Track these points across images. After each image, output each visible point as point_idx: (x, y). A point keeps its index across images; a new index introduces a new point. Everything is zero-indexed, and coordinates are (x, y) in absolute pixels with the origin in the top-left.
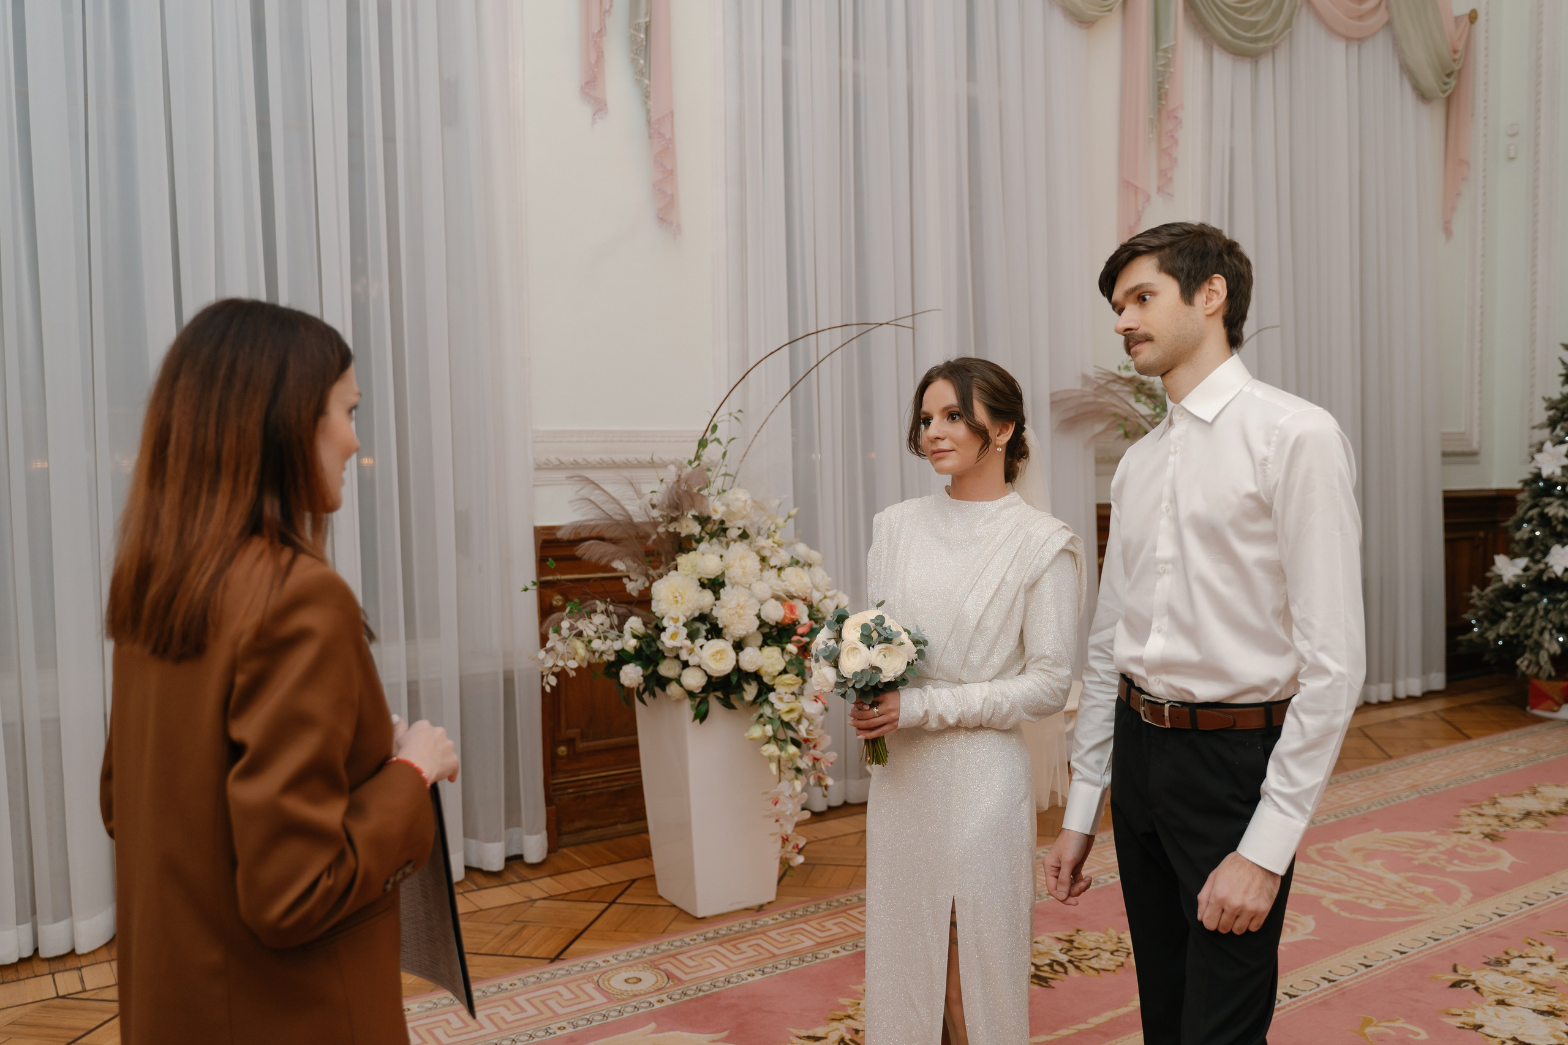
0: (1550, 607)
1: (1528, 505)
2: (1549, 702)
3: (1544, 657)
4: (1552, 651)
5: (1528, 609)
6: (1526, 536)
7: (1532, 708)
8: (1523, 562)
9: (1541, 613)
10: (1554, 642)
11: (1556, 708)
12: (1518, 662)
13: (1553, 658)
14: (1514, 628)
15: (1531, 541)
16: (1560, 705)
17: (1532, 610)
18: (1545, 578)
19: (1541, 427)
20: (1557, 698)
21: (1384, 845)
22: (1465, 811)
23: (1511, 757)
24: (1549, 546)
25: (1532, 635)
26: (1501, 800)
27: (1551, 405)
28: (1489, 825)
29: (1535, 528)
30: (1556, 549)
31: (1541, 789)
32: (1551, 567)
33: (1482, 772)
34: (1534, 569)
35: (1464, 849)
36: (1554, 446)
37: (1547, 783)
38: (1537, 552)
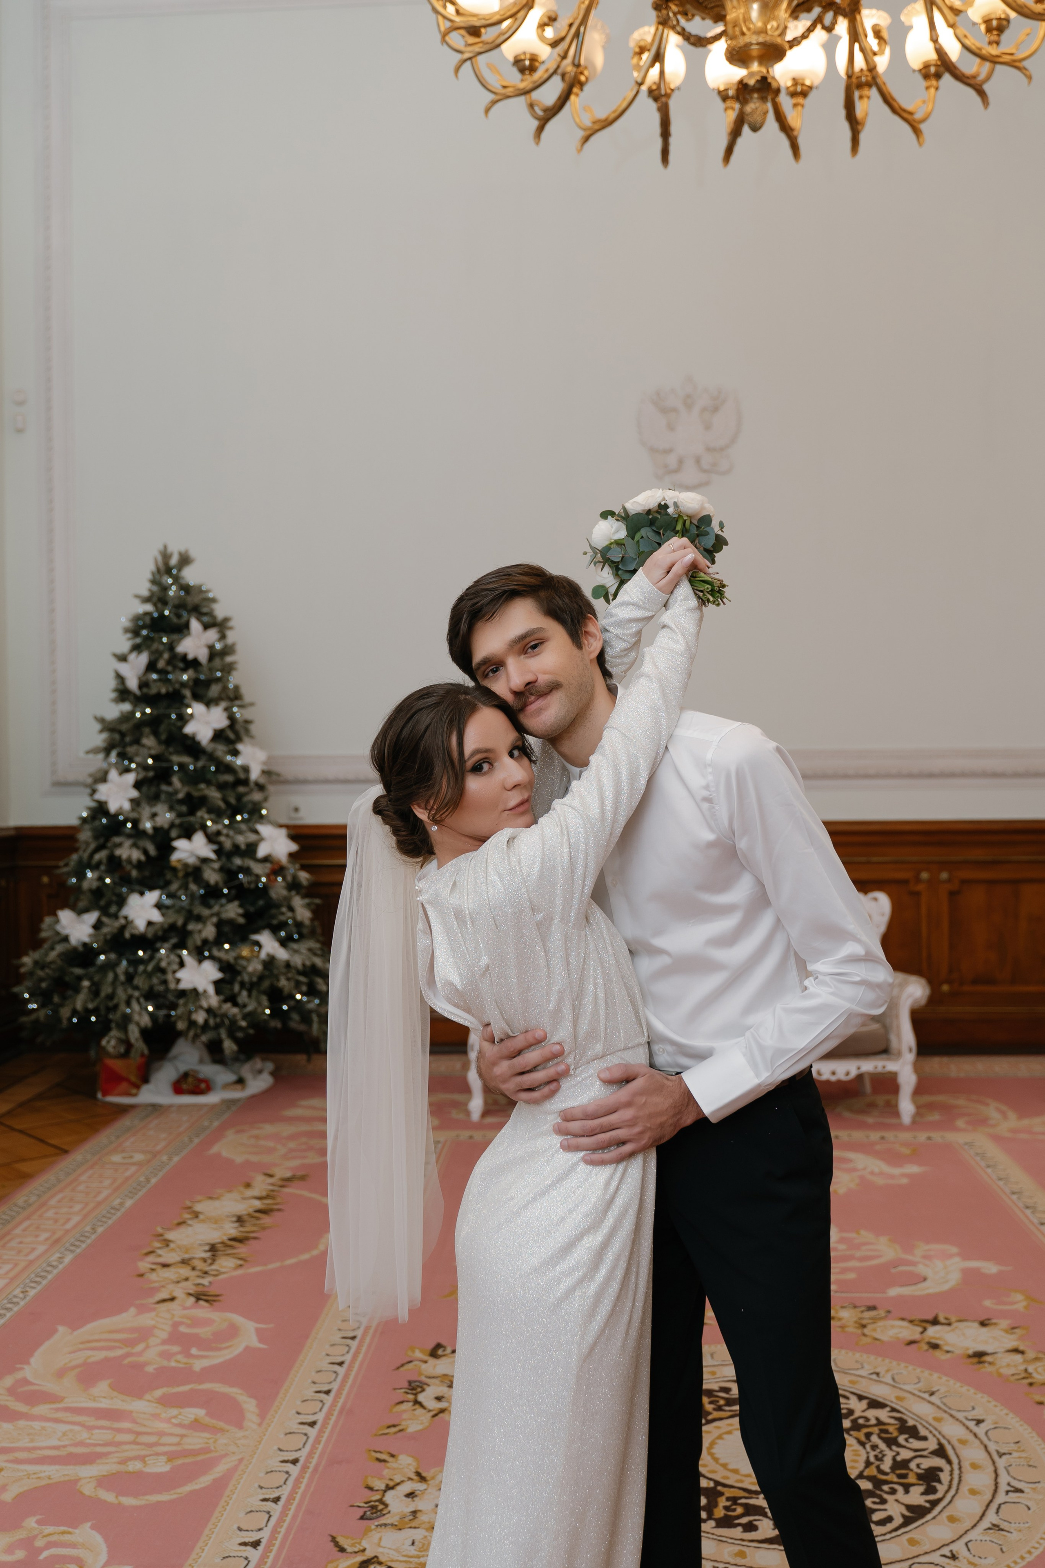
0: (131, 970)
1: (93, 846)
2: (125, 1085)
3: (134, 1033)
4: (143, 1024)
5: (105, 975)
6: (95, 885)
7: (103, 1096)
8: (92, 917)
9: (122, 978)
10: (144, 1013)
11: (135, 1091)
12: (104, 1042)
14: (92, 1001)
15: (98, 893)
16: (139, 1087)
18: (127, 935)
19: (95, 751)
20: (135, 1079)
21: (90, 1353)
22: (144, 1265)
23: (133, 1169)
24: (125, 895)
25: (116, 1007)
26: (170, 1236)
27: (108, 727)
28: (187, 1279)
29: (104, 875)
30: (134, 900)
31: (198, 1207)
32: (132, 922)
33: (118, 1201)
34: (111, 926)
35: (189, 1326)
36: (121, 774)
37: (199, 1198)
38: (109, 904)
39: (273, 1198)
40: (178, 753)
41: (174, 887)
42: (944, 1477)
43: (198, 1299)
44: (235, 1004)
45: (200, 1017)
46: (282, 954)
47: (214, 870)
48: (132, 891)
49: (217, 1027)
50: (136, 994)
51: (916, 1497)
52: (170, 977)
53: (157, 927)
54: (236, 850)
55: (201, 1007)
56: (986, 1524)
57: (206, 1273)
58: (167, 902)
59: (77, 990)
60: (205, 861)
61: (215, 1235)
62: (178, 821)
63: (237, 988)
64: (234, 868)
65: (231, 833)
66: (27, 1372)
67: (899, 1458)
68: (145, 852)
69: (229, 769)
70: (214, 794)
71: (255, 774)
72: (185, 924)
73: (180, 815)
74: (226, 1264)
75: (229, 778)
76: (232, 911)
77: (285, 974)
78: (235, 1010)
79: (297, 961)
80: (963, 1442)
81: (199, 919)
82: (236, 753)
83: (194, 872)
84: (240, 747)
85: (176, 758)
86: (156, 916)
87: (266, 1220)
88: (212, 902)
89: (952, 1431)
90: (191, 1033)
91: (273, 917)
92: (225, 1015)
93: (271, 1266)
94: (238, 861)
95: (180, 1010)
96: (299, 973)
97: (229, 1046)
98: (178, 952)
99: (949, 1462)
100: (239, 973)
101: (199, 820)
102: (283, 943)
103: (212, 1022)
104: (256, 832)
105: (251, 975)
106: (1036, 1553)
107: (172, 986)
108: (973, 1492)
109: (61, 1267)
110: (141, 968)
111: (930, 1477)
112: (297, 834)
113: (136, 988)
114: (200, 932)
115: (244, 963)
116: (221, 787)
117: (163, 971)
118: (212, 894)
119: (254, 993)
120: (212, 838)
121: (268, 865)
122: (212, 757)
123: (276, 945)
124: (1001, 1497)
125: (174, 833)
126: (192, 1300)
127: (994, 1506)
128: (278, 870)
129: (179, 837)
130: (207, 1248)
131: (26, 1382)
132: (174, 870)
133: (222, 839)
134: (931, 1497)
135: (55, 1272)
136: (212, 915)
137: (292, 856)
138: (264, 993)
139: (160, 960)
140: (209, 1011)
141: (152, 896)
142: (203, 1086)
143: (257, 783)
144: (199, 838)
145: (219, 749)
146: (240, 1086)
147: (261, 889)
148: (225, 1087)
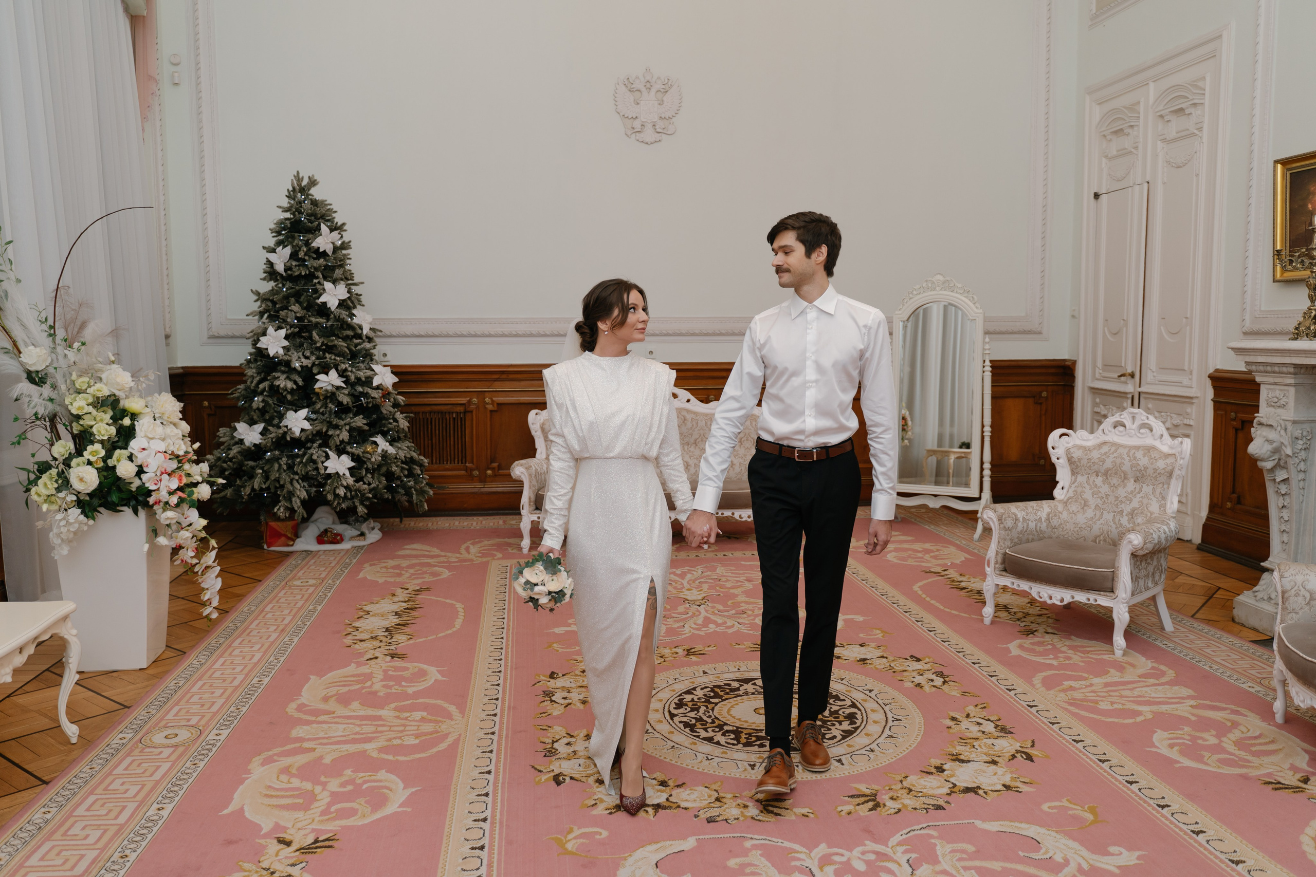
0: (291, 462)
1: (257, 379)
2: (283, 539)
3: (296, 503)
4: (301, 497)
5: (272, 466)
6: (261, 405)
7: (268, 547)
8: (260, 427)
9: (285, 467)
10: (302, 490)
11: (291, 543)
12: (275, 510)
13: (304, 503)
14: (264, 483)
15: (263, 411)
16: (294, 541)
17: (276, 466)
18: (288, 439)
19: (252, 314)
20: (289, 535)
21: (338, 688)
22: (348, 640)
23: (311, 589)
24: (283, 412)
25: (282, 487)
26: (357, 624)
27: (262, 298)
28: (380, 647)
29: (266, 399)
30: (290, 414)
31: (367, 608)
32: (291, 429)
33: (311, 607)
34: (274, 433)
35: (393, 671)
36: (276, 331)
37: (364, 603)
38: (272, 418)
39: (413, 601)
40: (313, 315)
41: (318, 406)
42: (859, 716)
43: (393, 658)
44: (364, 483)
45: (341, 492)
46: (391, 450)
47: (344, 394)
48: (288, 409)
49: (352, 498)
50: (297, 477)
51: (846, 726)
52: (320, 465)
53: (308, 433)
54: (359, 381)
55: (342, 485)
56: (885, 735)
57: (390, 643)
58: (313, 416)
59: (252, 477)
60: (338, 388)
61: (387, 624)
62: (317, 363)
63: (364, 472)
64: (356, 394)
65: (354, 370)
66: (303, 700)
67: (832, 710)
68: (295, 382)
69: (350, 327)
70: (340, 344)
71: (366, 331)
72: (327, 431)
73: (318, 358)
74: (400, 638)
75: (350, 333)
76: (359, 421)
77: (395, 463)
78: (366, 486)
79: (402, 454)
80: (865, 701)
81: (336, 427)
82: (352, 315)
83: (331, 396)
84: (354, 311)
85: (313, 319)
86: (307, 425)
87: (414, 613)
88: (343, 416)
89: (858, 696)
90: (336, 502)
91: (384, 426)
92: (359, 490)
93: (429, 638)
94: (360, 389)
95: (327, 488)
96: (403, 462)
97: (361, 510)
98: (324, 449)
99: (859, 710)
100: (365, 463)
101: (334, 363)
102: (392, 442)
103: (349, 494)
104: (373, 370)
105: (373, 463)
106: (913, 746)
107: (322, 471)
108: (875, 722)
109: (293, 644)
110: (298, 460)
111: (851, 718)
112: (397, 371)
113: (296, 473)
114: (338, 435)
115: (369, 456)
116: (345, 338)
117: (315, 462)
118: (343, 410)
119: (376, 475)
120: (342, 374)
121: (380, 391)
122: (338, 319)
123: (388, 444)
124: (890, 723)
125: (315, 370)
126: (389, 658)
127: (888, 728)
128: (386, 395)
129: (319, 373)
130: (384, 630)
131: (303, 705)
132: (317, 394)
133: (350, 373)
134: (854, 726)
135: (291, 647)
136: (345, 424)
137: (395, 385)
138: (383, 475)
139: (312, 455)
140: (347, 488)
141: (304, 412)
142: (339, 538)
143: (367, 337)
144: (333, 373)
145: (344, 314)
146: (362, 538)
147: (377, 408)
148: (352, 538)
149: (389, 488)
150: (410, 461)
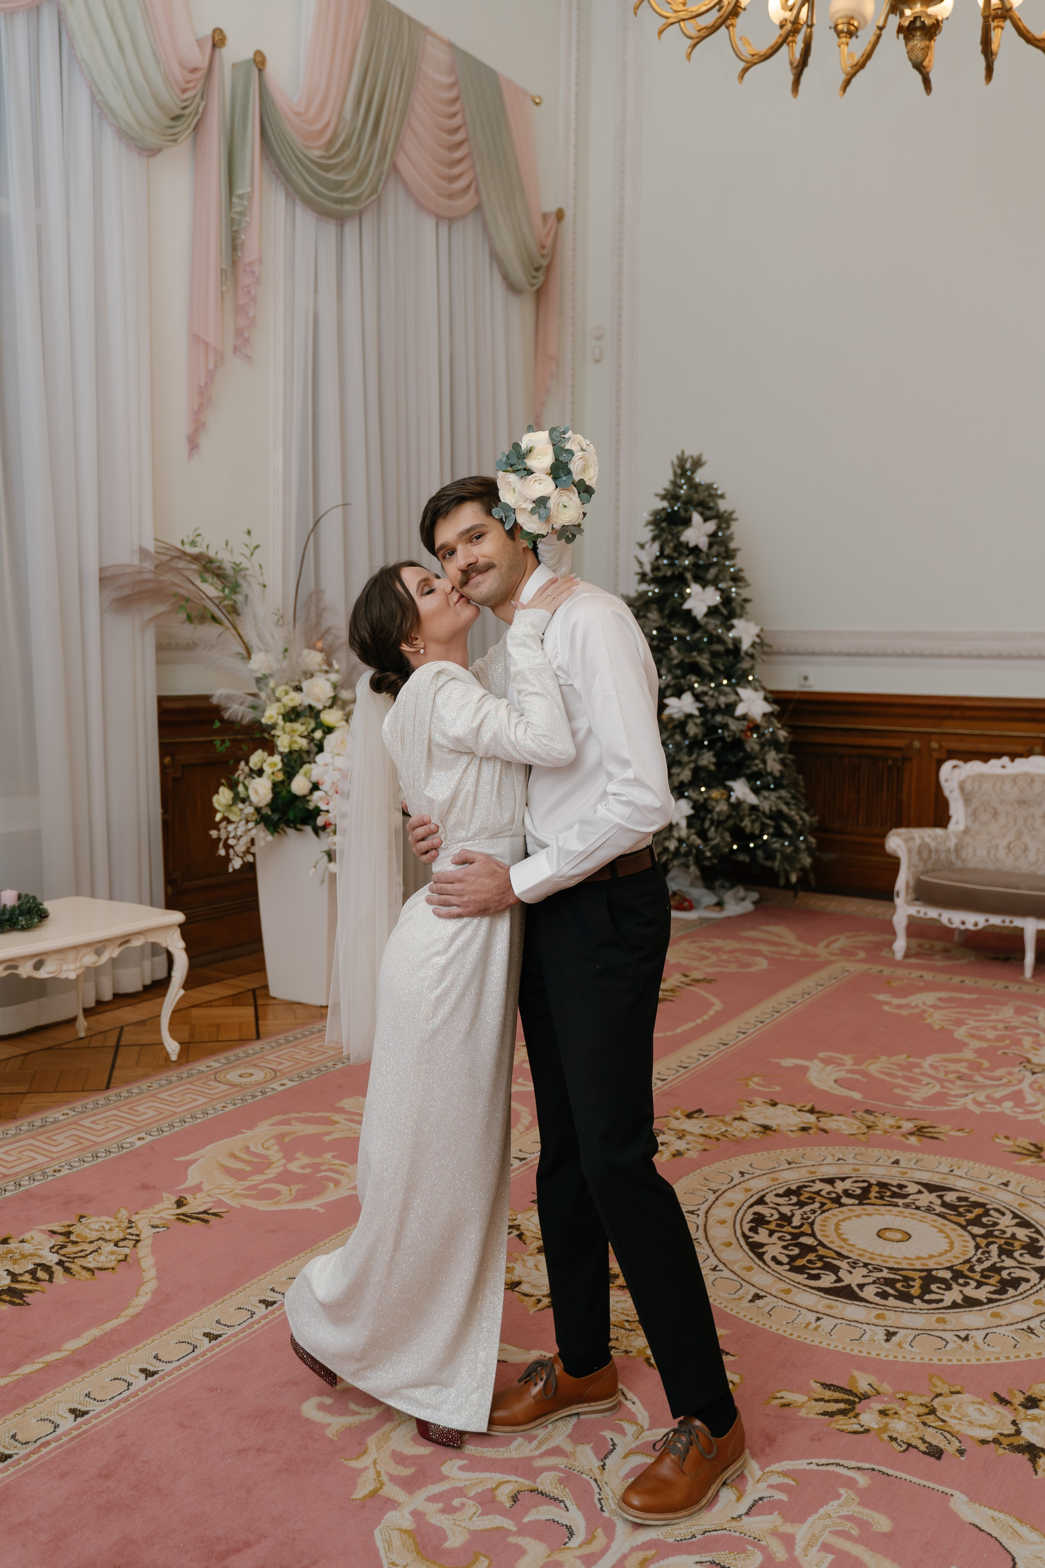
40: (679, 625)
44: (704, 838)
46: (752, 799)
47: (696, 725)
54: (718, 710)
60: (689, 716)
62: (672, 683)
64: (715, 724)
65: (716, 694)
69: (720, 640)
70: (704, 660)
71: (745, 646)
73: (676, 677)
75: (723, 649)
76: (709, 759)
77: (750, 815)
78: (703, 842)
79: (767, 806)
81: (681, 764)
82: (729, 627)
83: (683, 725)
84: (735, 622)
85: (676, 630)
88: (693, 751)
91: (749, 767)
92: (692, 844)
94: (719, 718)
96: (765, 816)
100: (709, 811)
101: (688, 682)
102: (756, 791)
103: (680, 850)
104: (737, 694)
105: (719, 813)
112: (774, 697)
114: (679, 774)
115: (714, 803)
116: (712, 655)
118: (696, 745)
119: (720, 829)
120: (697, 697)
121: (745, 723)
122: (706, 630)
123: (749, 791)
128: (755, 728)
129: (672, 695)
132: (667, 722)
133: (706, 699)
136: (690, 762)
137: (766, 715)
138: (732, 830)
140: (680, 841)
142: (686, 904)
143: (747, 654)
144: (687, 697)
145: (713, 624)
146: (718, 908)
147: (738, 743)
148: (707, 908)
149: (743, 848)
150: (777, 816)
